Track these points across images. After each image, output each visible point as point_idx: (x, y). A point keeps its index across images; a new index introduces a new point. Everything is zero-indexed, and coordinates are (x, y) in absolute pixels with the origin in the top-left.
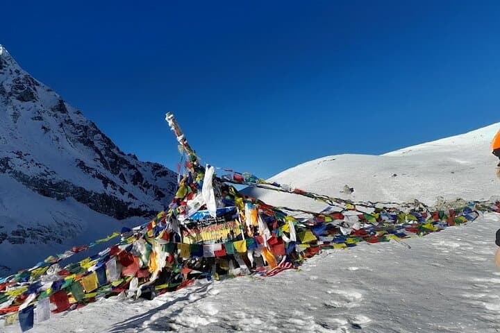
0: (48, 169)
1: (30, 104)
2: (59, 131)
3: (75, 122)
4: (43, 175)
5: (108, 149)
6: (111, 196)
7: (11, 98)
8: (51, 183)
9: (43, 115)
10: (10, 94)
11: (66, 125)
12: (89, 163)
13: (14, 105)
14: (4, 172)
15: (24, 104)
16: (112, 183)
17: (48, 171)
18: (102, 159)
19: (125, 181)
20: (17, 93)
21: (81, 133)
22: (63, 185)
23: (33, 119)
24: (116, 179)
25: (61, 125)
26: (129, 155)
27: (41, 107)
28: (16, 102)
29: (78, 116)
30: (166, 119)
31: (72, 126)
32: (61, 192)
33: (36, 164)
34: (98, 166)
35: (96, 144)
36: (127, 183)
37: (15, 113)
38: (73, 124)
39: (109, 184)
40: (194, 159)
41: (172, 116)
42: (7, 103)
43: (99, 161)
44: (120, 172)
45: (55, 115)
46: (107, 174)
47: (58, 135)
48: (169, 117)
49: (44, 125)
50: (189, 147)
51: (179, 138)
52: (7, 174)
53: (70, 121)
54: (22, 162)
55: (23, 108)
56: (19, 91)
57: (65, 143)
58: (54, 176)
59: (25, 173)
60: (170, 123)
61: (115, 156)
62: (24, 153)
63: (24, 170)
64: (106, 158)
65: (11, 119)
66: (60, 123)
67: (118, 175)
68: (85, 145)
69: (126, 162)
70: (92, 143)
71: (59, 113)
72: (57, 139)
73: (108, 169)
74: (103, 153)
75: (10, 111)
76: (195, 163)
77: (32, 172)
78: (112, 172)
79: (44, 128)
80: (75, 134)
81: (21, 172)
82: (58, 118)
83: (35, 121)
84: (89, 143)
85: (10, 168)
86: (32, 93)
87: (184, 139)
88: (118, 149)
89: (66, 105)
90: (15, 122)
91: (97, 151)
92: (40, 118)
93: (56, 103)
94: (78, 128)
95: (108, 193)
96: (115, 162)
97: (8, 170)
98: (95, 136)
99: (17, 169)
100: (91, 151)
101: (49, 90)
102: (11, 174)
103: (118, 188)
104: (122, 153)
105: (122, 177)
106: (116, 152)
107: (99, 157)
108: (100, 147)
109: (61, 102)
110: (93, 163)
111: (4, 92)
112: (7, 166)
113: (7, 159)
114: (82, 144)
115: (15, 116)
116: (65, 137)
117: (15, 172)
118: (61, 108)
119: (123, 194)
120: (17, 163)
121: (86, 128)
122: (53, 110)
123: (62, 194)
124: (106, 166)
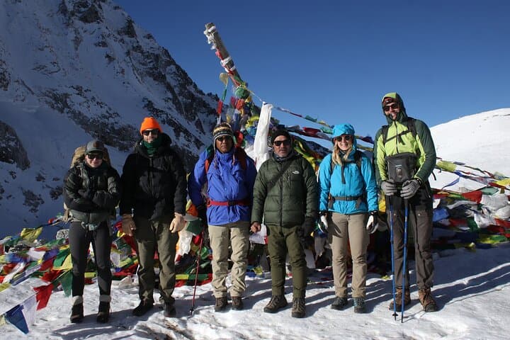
0: (110, 109)
1: (94, 25)
2: (125, 60)
3: (145, 49)
4: (105, 117)
5: (183, 86)
6: (184, 150)
7: (73, 18)
8: (113, 128)
9: (108, 40)
10: (73, 14)
11: (134, 53)
12: (159, 104)
13: (77, 27)
14: (62, 112)
15: (87, 26)
16: (186, 132)
17: (110, 112)
18: (175, 100)
19: (202, 131)
20: (80, 12)
21: (151, 64)
22: (127, 131)
23: (96, 45)
24: (192, 128)
25: (128, 53)
26: (210, 95)
27: (106, 31)
28: (78, 23)
29: (147, 41)
30: (205, 33)
31: (140, 54)
32: (123, 140)
33: (98, 103)
34: (170, 109)
35: (169, 79)
36: (204, 133)
37: (76, 37)
38: (142, 52)
39: (181, 133)
40: (246, 94)
41: (213, 28)
42: (68, 25)
43: (171, 102)
44: (197, 118)
45: (122, 40)
46: (181, 120)
47: (124, 65)
48: (210, 31)
49: (108, 53)
50: (239, 76)
51: (224, 62)
52: (66, 115)
53: (138, 48)
54: (81, 99)
55: (85, 31)
56: (83, 9)
57: (131, 77)
58: (117, 119)
59: (85, 115)
60: (210, 38)
61: (192, 96)
62: (85, 88)
63: (84, 110)
64: (180, 98)
65: (72, 44)
66: (126, 51)
67: (195, 122)
68: (155, 79)
69: (205, 105)
70: (164, 77)
71: (126, 38)
72: (123, 71)
73: (181, 113)
74: (177, 90)
75: (72, 36)
76: (246, 101)
77: (92, 112)
78: (187, 118)
79: (108, 56)
80: (143, 64)
81: (80, 112)
82: (125, 45)
83: (98, 47)
84: (160, 78)
85: (69, 108)
86: (96, 12)
87: (231, 64)
88: (195, 86)
89: (135, 26)
90: (76, 49)
91: (169, 88)
92: (104, 44)
93: (123, 24)
94: (147, 57)
95: (180, 145)
96: (191, 105)
97: (66, 110)
98: (168, 67)
99: (76, 108)
100: (162, 88)
101: (116, 8)
102: (70, 115)
103: (193, 140)
104: (201, 92)
105: (199, 124)
106: (193, 90)
107: (171, 96)
108: (173, 83)
109: (130, 22)
110: (163, 103)
111: (66, 10)
112: (66, 105)
113: (66, 95)
114: (152, 79)
115: (77, 41)
116: (131, 68)
117: (74, 112)
118: (129, 30)
119: (199, 148)
120: (76, 101)
121: (157, 57)
122: (119, 34)
123: (125, 143)
124: (179, 109)
